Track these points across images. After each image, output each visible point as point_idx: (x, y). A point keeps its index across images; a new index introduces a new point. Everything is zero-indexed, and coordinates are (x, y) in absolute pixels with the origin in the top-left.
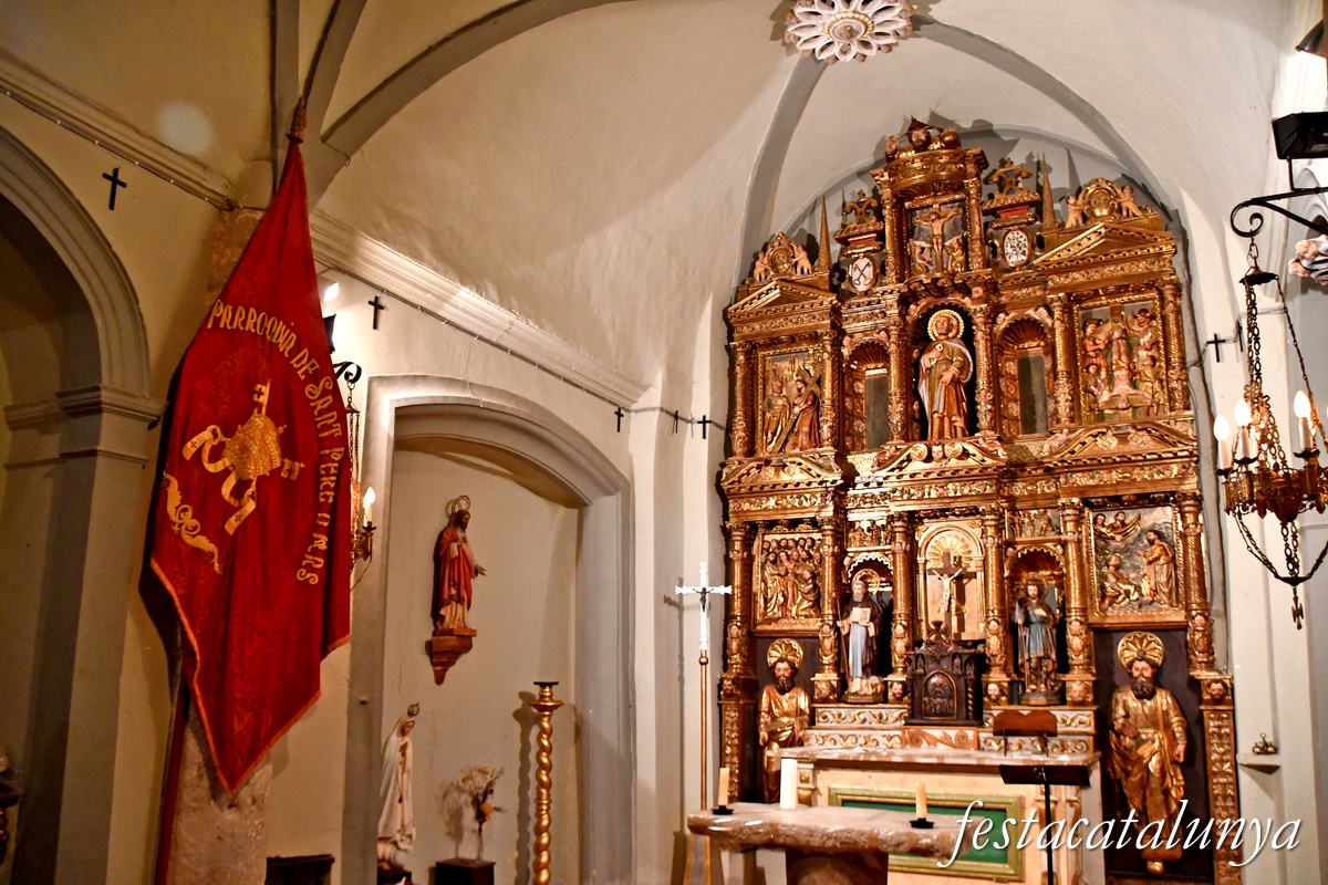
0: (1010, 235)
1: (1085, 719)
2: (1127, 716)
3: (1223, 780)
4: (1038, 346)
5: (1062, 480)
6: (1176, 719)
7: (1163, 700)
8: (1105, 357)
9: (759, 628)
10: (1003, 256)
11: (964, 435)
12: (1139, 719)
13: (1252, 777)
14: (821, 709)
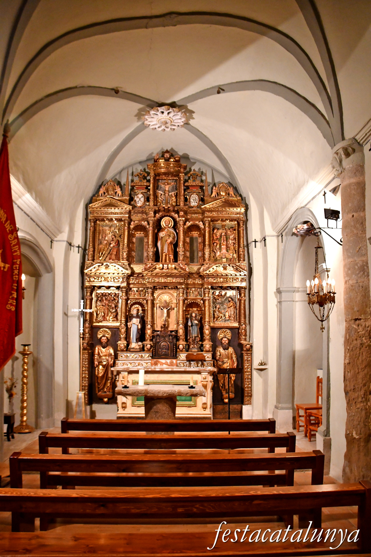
0: (192, 195)
1: (209, 356)
2: (220, 355)
3: (248, 374)
4: (197, 234)
5: (205, 280)
6: (234, 356)
7: (231, 350)
8: (219, 241)
9: (94, 324)
10: (190, 202)
11: (173, 262)
12: (224, 356)
13: (257, 372)
14: (120, 353)
